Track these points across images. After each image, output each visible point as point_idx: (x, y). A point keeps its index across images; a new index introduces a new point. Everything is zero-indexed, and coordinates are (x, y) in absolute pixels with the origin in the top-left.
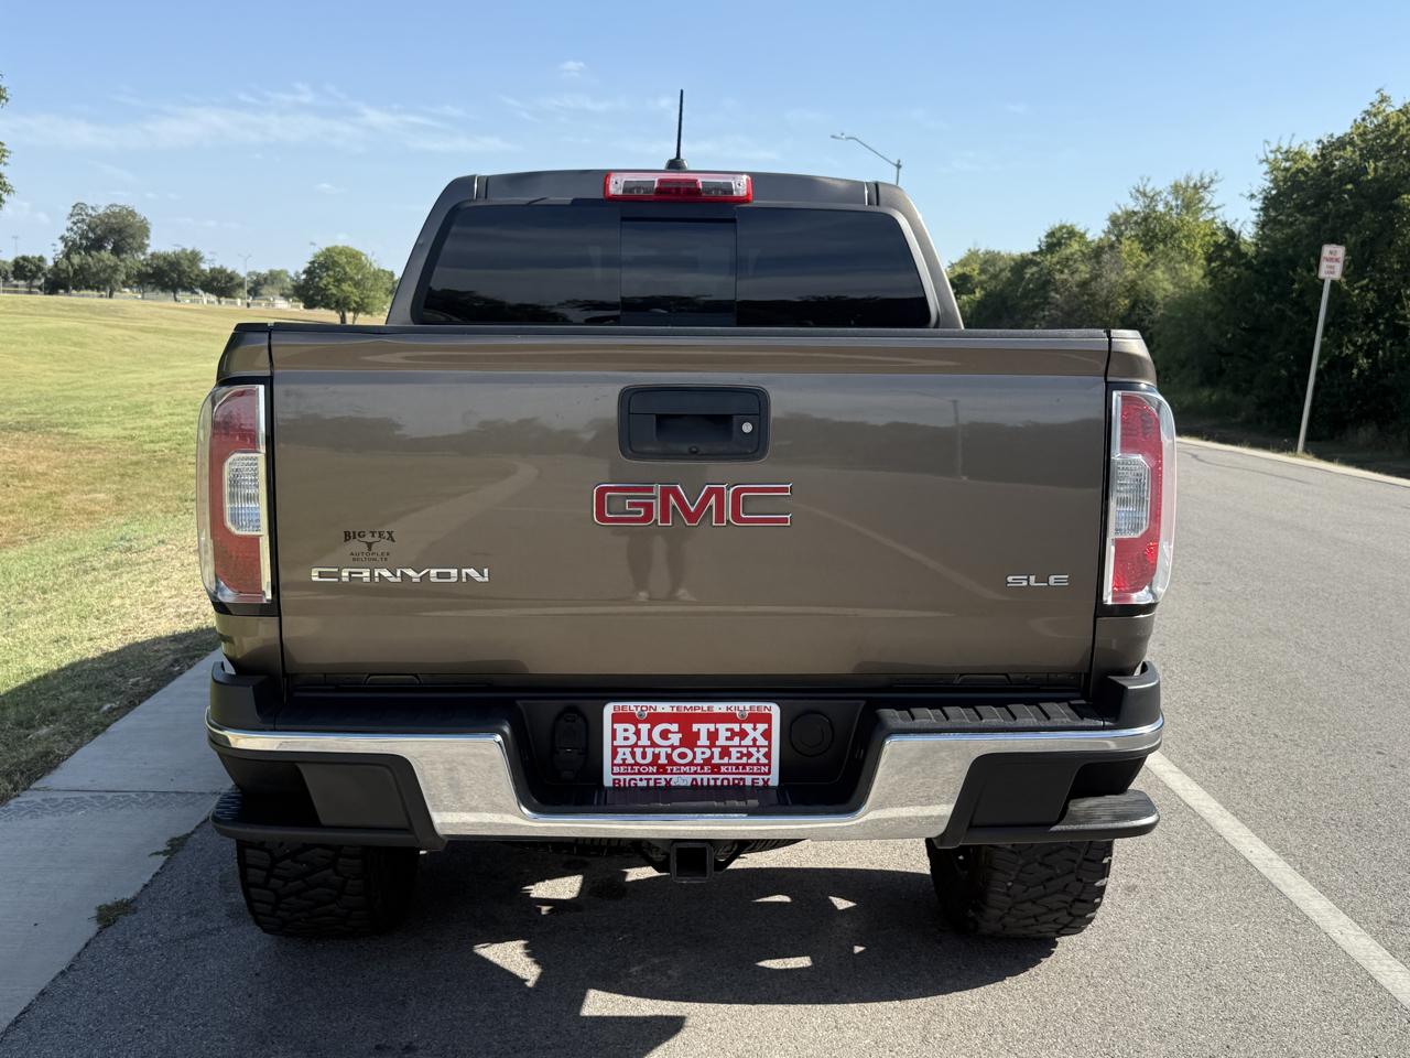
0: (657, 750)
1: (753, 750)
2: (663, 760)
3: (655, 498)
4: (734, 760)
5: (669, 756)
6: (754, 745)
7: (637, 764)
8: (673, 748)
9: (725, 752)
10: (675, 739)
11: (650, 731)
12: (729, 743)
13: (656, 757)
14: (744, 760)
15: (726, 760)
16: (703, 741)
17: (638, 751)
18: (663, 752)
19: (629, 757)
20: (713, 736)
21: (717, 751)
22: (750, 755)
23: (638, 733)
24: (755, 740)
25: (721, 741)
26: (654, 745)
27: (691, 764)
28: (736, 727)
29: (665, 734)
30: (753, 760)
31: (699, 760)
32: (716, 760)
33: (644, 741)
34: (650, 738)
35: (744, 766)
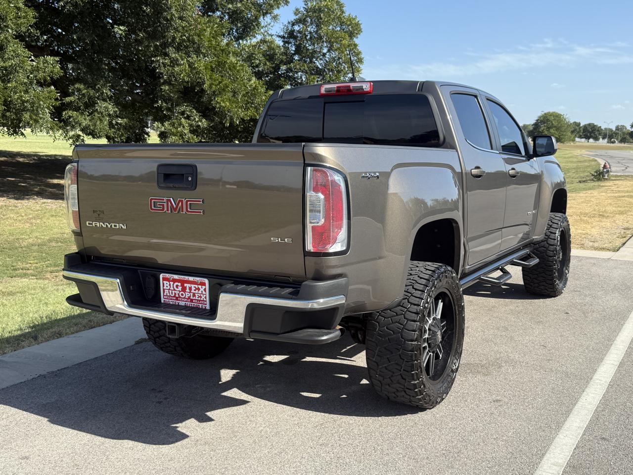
0: (175, 292)
1: (202, 295)
2: (177, 296)
3: (165, 202)
4: (197, 298)
5: (179, 294)
6: (202, 294)
7: (170, 296)
8: (180, 292)
9: (194, 295)
10: (180, 288)
11: (173, 284)
12: (195, 292)
13: (175, 294)
14: (199, 299)
15: (194, 298)
16: (188, 290)
17: (170, 291)
18: (177, 292)
19: (168, 293)
20: (190, 289)
21: (192, 294)
22: (201, 297)
23: (170, 285)
24: (202, 292)
25: (193, 291)
26: (174, 290)
27: (185, 298)
28: (197, 286)
29: (177, 286)
30: (202, 299)
31: (187, 297)
32: (192, 298)
33: (172, 288)
34: (173, 287)
35: (200, 300)
